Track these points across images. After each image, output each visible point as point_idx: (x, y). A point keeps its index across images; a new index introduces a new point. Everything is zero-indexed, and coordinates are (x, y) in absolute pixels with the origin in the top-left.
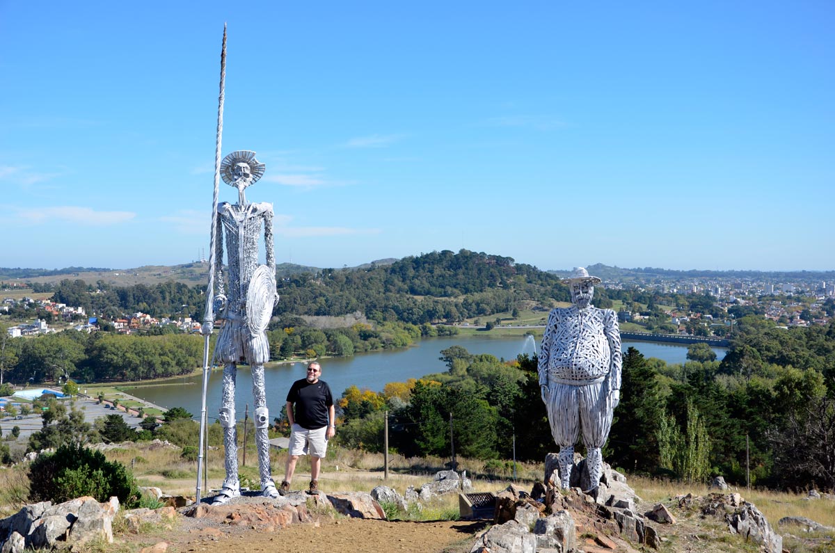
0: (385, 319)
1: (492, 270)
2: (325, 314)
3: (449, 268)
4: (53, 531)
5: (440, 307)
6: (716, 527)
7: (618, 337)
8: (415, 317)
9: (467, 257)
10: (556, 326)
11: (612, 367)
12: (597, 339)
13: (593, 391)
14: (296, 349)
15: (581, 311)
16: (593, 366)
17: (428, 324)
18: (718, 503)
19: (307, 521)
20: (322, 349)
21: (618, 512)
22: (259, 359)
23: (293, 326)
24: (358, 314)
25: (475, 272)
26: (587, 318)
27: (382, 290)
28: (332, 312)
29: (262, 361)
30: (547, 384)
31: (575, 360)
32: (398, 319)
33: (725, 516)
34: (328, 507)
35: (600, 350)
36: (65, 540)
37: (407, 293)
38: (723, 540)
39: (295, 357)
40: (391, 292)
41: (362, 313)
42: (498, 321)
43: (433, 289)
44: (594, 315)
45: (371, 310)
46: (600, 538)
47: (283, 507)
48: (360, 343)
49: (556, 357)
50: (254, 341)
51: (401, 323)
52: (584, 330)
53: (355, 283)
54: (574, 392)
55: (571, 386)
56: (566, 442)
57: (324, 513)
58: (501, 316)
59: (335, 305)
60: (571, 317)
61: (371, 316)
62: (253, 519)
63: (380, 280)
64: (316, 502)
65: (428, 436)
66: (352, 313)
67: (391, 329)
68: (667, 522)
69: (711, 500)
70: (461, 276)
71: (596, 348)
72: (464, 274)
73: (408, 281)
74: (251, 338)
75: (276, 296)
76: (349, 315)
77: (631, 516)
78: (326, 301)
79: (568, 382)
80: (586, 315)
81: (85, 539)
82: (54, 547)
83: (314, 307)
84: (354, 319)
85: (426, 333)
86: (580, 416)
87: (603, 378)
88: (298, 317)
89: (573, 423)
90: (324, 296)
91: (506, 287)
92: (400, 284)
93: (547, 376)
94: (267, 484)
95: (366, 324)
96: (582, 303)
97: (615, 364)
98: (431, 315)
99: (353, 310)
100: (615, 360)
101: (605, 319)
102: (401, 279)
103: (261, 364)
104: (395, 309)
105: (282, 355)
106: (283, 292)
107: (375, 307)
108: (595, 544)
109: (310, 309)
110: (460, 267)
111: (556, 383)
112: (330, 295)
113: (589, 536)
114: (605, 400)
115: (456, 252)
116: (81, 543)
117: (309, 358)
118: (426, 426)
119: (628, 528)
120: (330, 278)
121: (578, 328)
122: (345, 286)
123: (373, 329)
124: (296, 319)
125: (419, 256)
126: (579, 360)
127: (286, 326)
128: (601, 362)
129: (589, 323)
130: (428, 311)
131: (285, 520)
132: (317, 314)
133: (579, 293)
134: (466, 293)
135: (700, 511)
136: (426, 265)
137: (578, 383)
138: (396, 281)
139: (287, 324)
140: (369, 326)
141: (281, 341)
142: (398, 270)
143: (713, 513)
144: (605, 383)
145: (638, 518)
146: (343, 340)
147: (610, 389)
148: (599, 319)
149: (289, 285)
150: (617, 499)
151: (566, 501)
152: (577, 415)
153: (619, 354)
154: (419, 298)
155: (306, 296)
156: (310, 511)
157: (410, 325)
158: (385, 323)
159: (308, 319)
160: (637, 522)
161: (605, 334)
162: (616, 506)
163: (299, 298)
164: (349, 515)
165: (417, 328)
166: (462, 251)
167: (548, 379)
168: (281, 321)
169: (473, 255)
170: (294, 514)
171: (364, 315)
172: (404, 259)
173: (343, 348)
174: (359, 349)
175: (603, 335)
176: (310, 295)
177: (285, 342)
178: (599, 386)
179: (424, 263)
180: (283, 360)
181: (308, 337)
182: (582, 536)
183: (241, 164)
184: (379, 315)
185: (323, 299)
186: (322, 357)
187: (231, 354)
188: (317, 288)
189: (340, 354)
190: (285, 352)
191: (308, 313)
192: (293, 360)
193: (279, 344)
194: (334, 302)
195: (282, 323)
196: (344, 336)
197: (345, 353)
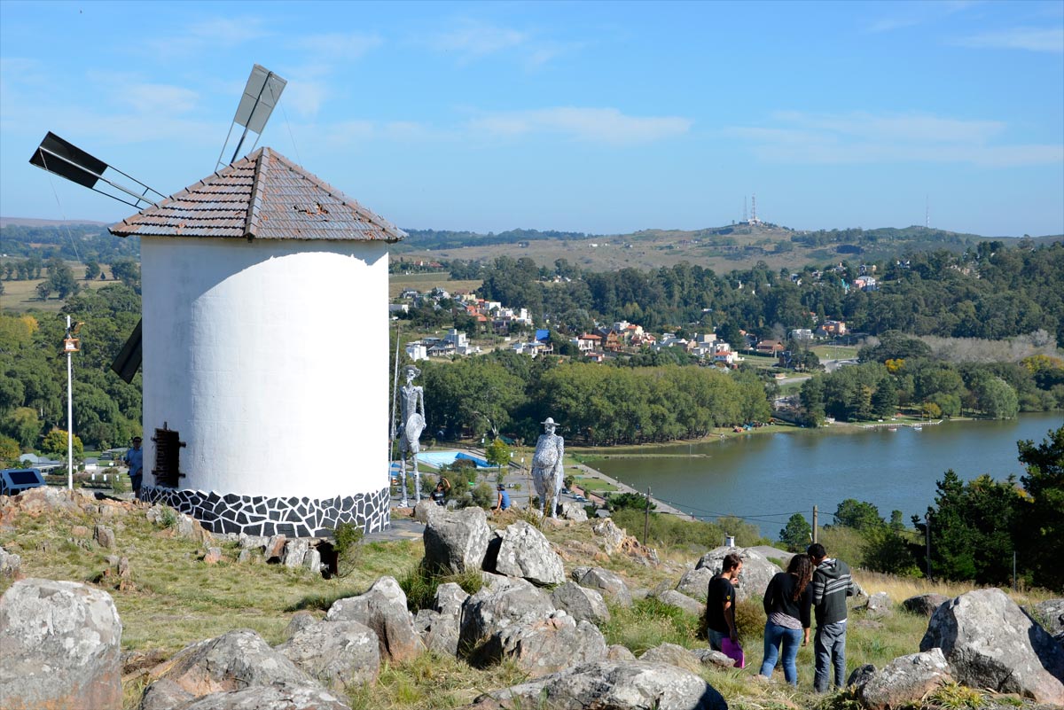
2: (972, 335)
11: (558, 462)
12: (552, 449)
14: (902, 401)
16: (548, 461)
20: (954, 403)
23: (903, 357)
24: (1042, 335)
28: (988, 331)
39: (901, 416)
41: (1050, 332)
48: (1035, 395)
52: (548, 445)
53: (1042, 273)
54: (540, 472)
59: (995, 316)
66: (1028, 333)
76: (1021, 337)
78: (978, 308)
79: (538, 467)
80: (551, 439)
83: (953, 319)
84: (1031, 347)
87: (553, 466)
88: (915, 338)
90: (975, 298)
95: (1054, 356)
99: (1031, 328)
105: (873, 412)
106: (894, 289)
109: (944, 323)
112: (986, 297)
117: (927, 419)
120: (993, 261)
122: (1021, 279)
124: (912, 344)
126: (541, 458)
127: (889, 357)
129: (551, 443)
132: (958, 333)
139: (893, 353)
140: (1060, 360)
141: (874, 383)
146: (999, 386)
148: (555, 441)
149: (907, 275)
155: (939, 297)
159: (934, 343)
163: (923, 303)
168: (882, 346)
171: (1053, 337)
173: (997, 403)
174: (1032, 405)
175: (556, 448)
176: (945, 295)
177: (882, 386)
180: (876, 420)
181: (928, 379)
185: (970, 306)
186: (954, 419)
188: (961, 281)
189: (991, 415)
190: (880, 405)
191: (939, 332)
192: (895, 421)
193: (870, 391)
194: (992, 312)
195: (883, 351)
196: (999, 379)
197: (1000, 414)
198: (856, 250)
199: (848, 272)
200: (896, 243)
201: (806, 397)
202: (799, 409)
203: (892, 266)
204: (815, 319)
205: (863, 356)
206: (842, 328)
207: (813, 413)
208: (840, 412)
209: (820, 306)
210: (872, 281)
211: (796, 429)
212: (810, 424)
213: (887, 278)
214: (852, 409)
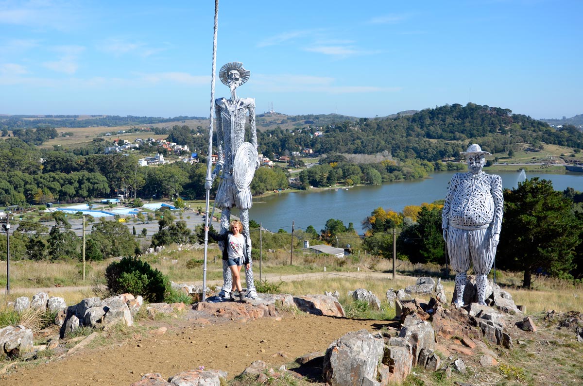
0: (406, 157)
1: (493, 119)
2: (360, 153)
3: (458, 118)
4: (94, 317)
5: (450, 148)
6: (566, 336)
7: (500, 196)
8: (430, 156)
9: (473, 109)
10: (456, 186)
11: (495, 217)
12: (484, 196)
13: (479, 235)
14: (339, 179)
15: (474, 176)
16: (480, 216)
17: (440, 162)
18: (573, 318)
19: (275, 316)
20: (358, 179)
21: (483, 322)
22: (244, 206)
23: (336, 162)
24: (386, 152)
25: (479, 121)
26: (479, 181)
27: (405, 135)
28: (366, 151)
29: (246, 207)
30: (448, 228)
31: (466, 212)
32: (417, 157)
33: (577, 329)
34: (291, 306)
35: (486, 205)
36: (101, 323)
37: (424, 137)
38: (568, 346)
39: (338, 184)
40: (411, 136)
41: (389, 152)
42: (496, 159)
43: (444, 134)
44: (484, 179)
45: (396, 150)
46: (465, 340)
47: (259, 306)
48: (387, 175)
49: (453, 209)
50: (241, 194)
51: (419, 161)
52: (475, 190)
53: (384, 129)
54: (465, 235)
55: (463, 230)
56: (460, 270)
57: (288, 310)
58: (499, 155)
59: (368, 146)
60: (467, 180)
61: (396, 154)
62: (234, 313)
63: (404, 127)
64: (283, 303)
65: (430, 248)
66: (381, 152)
67: (411, 165)
68: (530, 330)
69: (568, 316)
70: (467, 124)
71: (483, 203)
72: (470, 122)
73: (425, 128)
74: (239, 192)
75: (257, 163)
76: (379, 153)
77: (492, 325)
78: (362, 143)
79: (461, 227)
80: (478, 179)
81: (112, 323)
82: (94, 327)
83: (353, 147)
84: (383, 157)
85: (438, 168)
86: (470, 252)
87: (488, 225)
88: (340, 154)
89: (465, 257)
90: (360, 139)
91: (504, 132)
92: (419, 130)
93: (448, 222)
94: (250, 290)
95: (392, 160)
96: (475, 170)
97: (497, 216)
98: (442, 154)
99: (382, 150)
100: (497, 212)
101: (492, 182)
102: (420, 126)
103: (246, 209)
104: (415, 149)
105: (328, 183)
106: (330, 136)
107: (399, 147)
108: (461, 344)
109: (350, 149)
110: (467, 117)
111: (453, 227)
112: (365, 138)
113: (457, 338)
114: (489, 241)
115: (464, 105)
116: (110, 325)
117: (348, 185)
118: (428, 240)
119: (489, 334)
120: (365, 125)
121: (471, 188)
122: (377, 132)
123: (397, 165)
124: (339, 156)
125: (435, 108)
126: (469, 211)
127: (331, 162)
128: (486, 214)
129: (480, 185)
130: (441, 151)
131: (258, 314)
132: (355, 153)
133: (473, 163)
134: (471, 137)
135: (558, 324)
136: (440, 116)
137: (468, 228)
138: (416, 127)
139: (332, 160)
140: (394, 162)
141: (327, 172)
142: (417, 119)
143: (567, 326)
144: (490, 229)
145: (498, 327)
146: (374, 172)
147: (493, 233)
148: (487, 182)
149: (334, 131)
150: (484, 313)
151: (445, 312)
152: (468, 251)
153: (501, 209)
154: (434, 141)
155: (347, 139)
156: (278, 309)
157: (426, 162)
158: (406, 160)
159: (348, 156)
160: (496, 330)
161: (492, 193)
162: (483, 318)
163: (341, 141)
164: (308, 312)
165: (431, 164)
166: (469, 105)
167: (448, 224)
168: (328, 158)
169: (478, 107)
170: (265, 311)
171: (390, 153)
172: (422, 111)
173: (374, 178)
174: (386, 179)
175: (490, 194)
176: (349, 138)
177: (331, 173)
178: (485, 231)
179: (439, 113)
180: (329, 186)
181: (348, 170)
182: (452, 338)
183: (233, 72)
184: (402, 154)
185: (358, 142)
186: (358, 185)
187: (226, 202)
188: (355, 133)
189: (371, 183)
190: (330, 181)
191: (348, 152)
192: (336, 187)
193: (326, 175)
194: (367, 144)
195: (328, 159)
196: (374, 169)
197: (375, 182)
198: (312, 123)
199: (312, 130)
200: (326, 120)
201: (301, 177)
202: (299, 183)
203: (328, 127)
204: (300, 148)
205: (321, 162)
206: (311, 151)
207: (305, 184)
208: (315, 183)
209: (302, 143)
210: (321, 133)
211: (299, 190)
212: (304, 188)
213: (327, 132)
214: (319, 182)
